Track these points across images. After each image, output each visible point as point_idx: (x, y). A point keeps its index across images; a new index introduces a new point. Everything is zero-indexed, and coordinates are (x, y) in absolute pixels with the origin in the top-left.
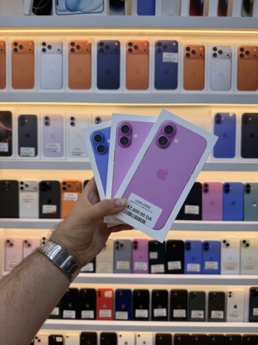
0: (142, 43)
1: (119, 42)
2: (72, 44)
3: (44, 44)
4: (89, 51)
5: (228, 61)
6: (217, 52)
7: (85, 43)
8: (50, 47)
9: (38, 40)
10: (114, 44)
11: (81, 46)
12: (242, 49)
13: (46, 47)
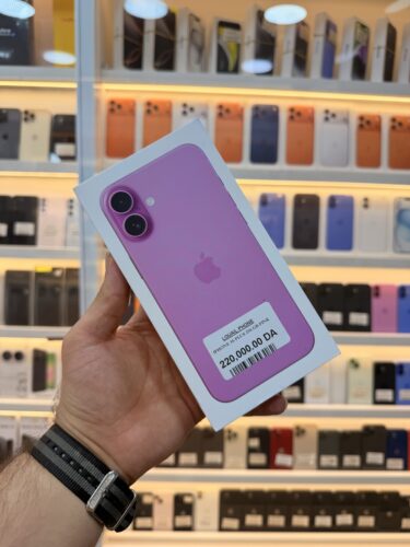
1: (277, 108)
2: (220, 107)
7: (236, 106)
8: (192, 109)
9: (177, 101)
10: (272, 110)
11: (231, 110)
13: (187, 109)
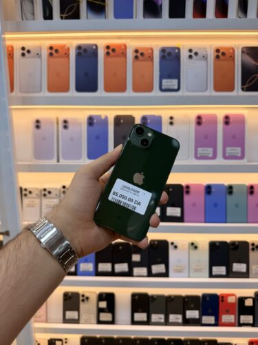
0: (119, 46)
1: (96, 46)
2: (51, 48)
3: (23, 49)
4: (67, 55)
5: (204, 62)
6: (193, 54)
7: (63, 47)
8: (29, 51)
9: (17, 45)
10: (92, 48)
11: (59, 50)
12: (218, 51)
13: (25, 52)
